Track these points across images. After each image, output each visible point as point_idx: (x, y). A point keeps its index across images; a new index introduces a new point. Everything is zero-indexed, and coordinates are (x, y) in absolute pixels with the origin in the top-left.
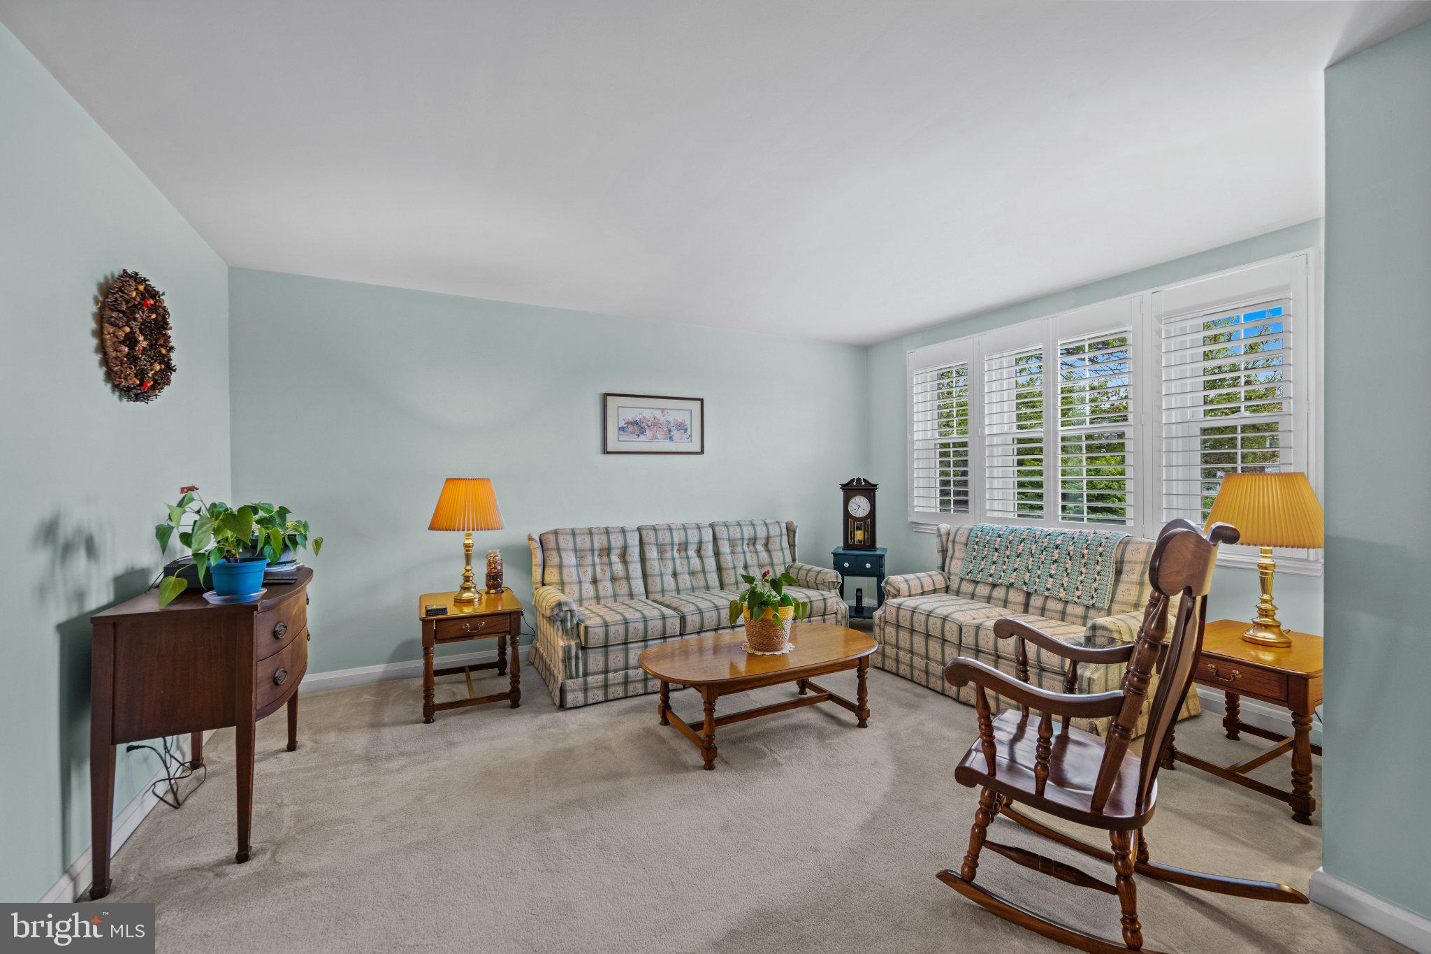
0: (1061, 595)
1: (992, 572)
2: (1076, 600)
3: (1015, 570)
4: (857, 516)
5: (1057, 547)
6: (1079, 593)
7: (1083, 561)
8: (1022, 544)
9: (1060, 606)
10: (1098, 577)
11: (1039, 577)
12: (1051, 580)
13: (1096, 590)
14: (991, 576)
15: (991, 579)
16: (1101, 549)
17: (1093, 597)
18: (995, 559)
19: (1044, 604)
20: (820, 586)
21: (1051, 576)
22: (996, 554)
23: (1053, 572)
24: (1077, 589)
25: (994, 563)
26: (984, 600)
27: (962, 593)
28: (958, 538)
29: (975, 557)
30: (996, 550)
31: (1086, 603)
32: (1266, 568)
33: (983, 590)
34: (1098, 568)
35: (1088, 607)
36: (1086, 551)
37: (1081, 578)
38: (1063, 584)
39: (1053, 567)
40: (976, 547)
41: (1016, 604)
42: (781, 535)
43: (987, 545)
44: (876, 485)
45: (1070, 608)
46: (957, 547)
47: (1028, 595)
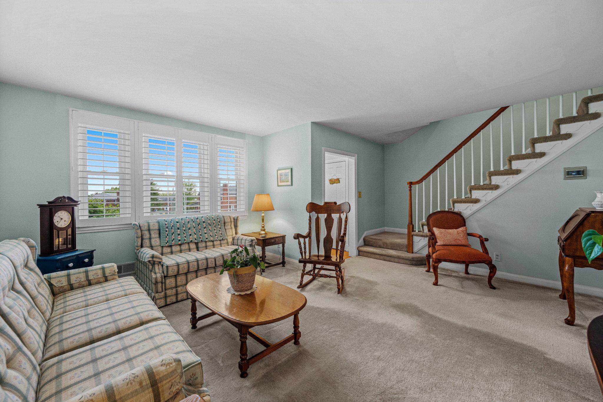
0: (212, 239)
2: (217, 239)
3: (190, 235)
5: (204, 222)
6: (217, 237)
7: (214, 225)
8: (189, 224)
9: (211, 243)
10: (220, 230)
11: (201, 235)
12: (206, 235)
13: (221, 234)
14: (179, 240)
15: (180, 242)
16: (219, 220)
17: (221, 236)
18: (179, 233)
19: (206, 245)
21: (206, 233)
22: (179, 230)
23: (206, 232)
24: (216, 235)
25: (179, 235)
26: (178, 252)
27: (165, 254)
28: (151, 228)
29: (167, 234)
30: (178, 229)
31: (220, 239)
33: (178, 248)
34: (219, 226)
35: (220, 240)
36: (214, 222)
37: (215, 231)
38: (211, 235)
39: (205, 230)
40: (167, 230)
41: (194, 249)
43: (173, 228)
45: (215, 243)
46: (152, 232)
47: (197, 244)
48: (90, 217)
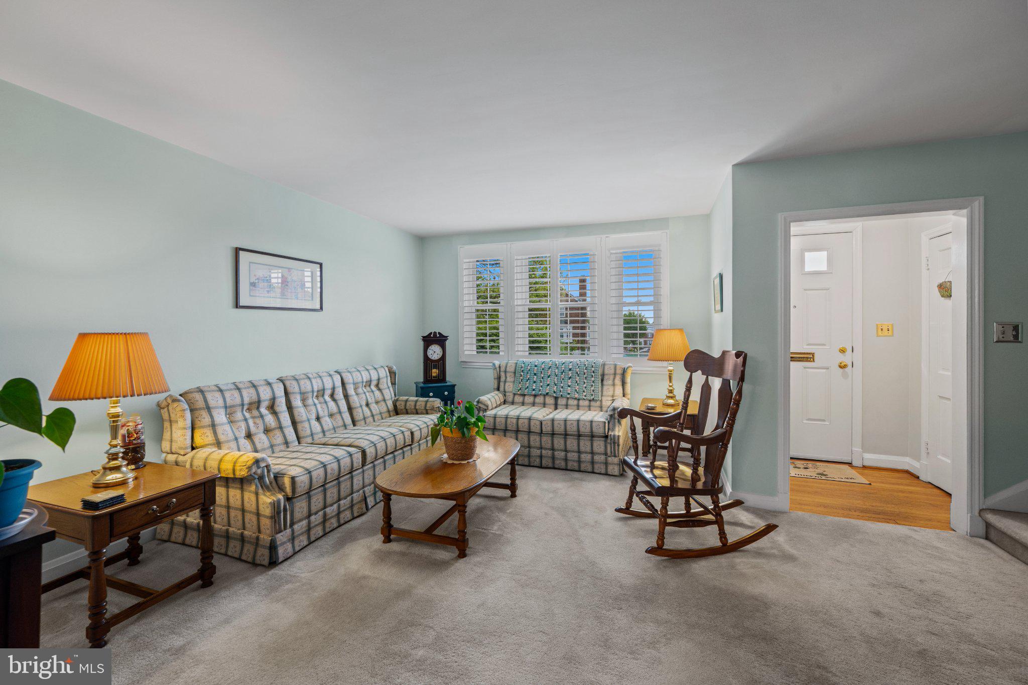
0: (576, 396)
1: (534, 387)
2: (584, 397)
3: (548, 385)
4: (433, 358)
5: (570, 370)
6: (585, 394)
7: (585, 376)
8: (550, 370)
9: (575, 402)
10: (593, 384)
11: (562, 387)
12: (569, 388)
13: (593, 391)
14: (534, 390)
15: (534, 392)
16: (593, 369)
17: (592, 395)
18: (535, 379)
19: (567, 403)
20: (429, 411)
21: (569, 386)
22: (535, 377)
23: (570, 384)
24: (584, 391)
25: (535, 382)
26: (530, 405)
27: (516, 403)
28: (508, 369)
29: (522, 380)
30: (535, 374)
31: (589, 398)
32: (671, 371)
33: (531, 399)
34: (593, 379)
35: (590, 401)
36: (586, 371)
37: (585, 386)
38: (576, 390)
39: (569, 381)
40: (522, 374)
41: (550, 404)
42: (387, 377)
43: (529, 372)
44: (447, 337)
45: (581, 402)
46: (508, 375)
47: (556, 398)
48: (477, 352)
